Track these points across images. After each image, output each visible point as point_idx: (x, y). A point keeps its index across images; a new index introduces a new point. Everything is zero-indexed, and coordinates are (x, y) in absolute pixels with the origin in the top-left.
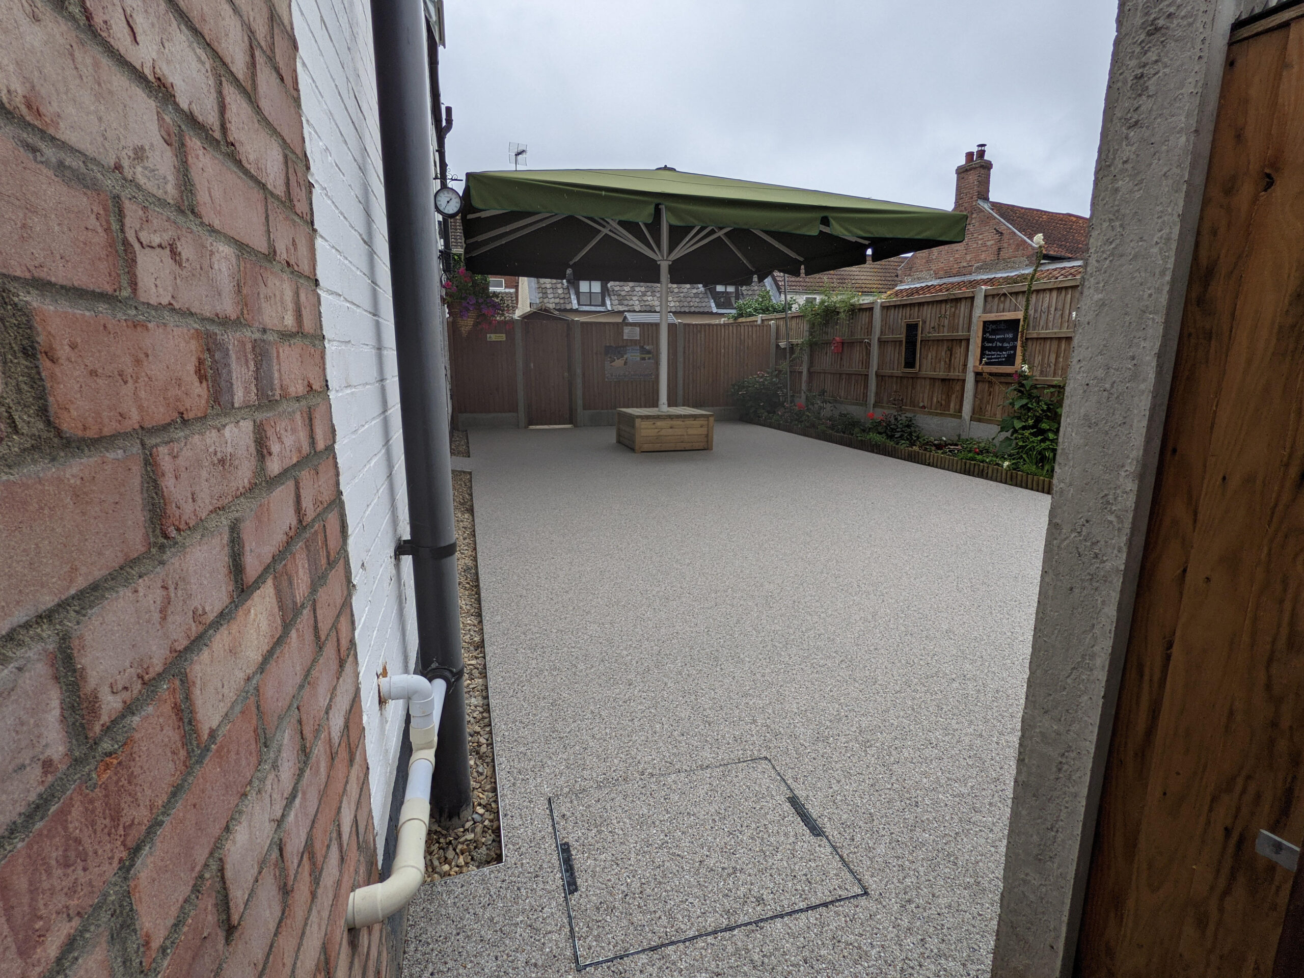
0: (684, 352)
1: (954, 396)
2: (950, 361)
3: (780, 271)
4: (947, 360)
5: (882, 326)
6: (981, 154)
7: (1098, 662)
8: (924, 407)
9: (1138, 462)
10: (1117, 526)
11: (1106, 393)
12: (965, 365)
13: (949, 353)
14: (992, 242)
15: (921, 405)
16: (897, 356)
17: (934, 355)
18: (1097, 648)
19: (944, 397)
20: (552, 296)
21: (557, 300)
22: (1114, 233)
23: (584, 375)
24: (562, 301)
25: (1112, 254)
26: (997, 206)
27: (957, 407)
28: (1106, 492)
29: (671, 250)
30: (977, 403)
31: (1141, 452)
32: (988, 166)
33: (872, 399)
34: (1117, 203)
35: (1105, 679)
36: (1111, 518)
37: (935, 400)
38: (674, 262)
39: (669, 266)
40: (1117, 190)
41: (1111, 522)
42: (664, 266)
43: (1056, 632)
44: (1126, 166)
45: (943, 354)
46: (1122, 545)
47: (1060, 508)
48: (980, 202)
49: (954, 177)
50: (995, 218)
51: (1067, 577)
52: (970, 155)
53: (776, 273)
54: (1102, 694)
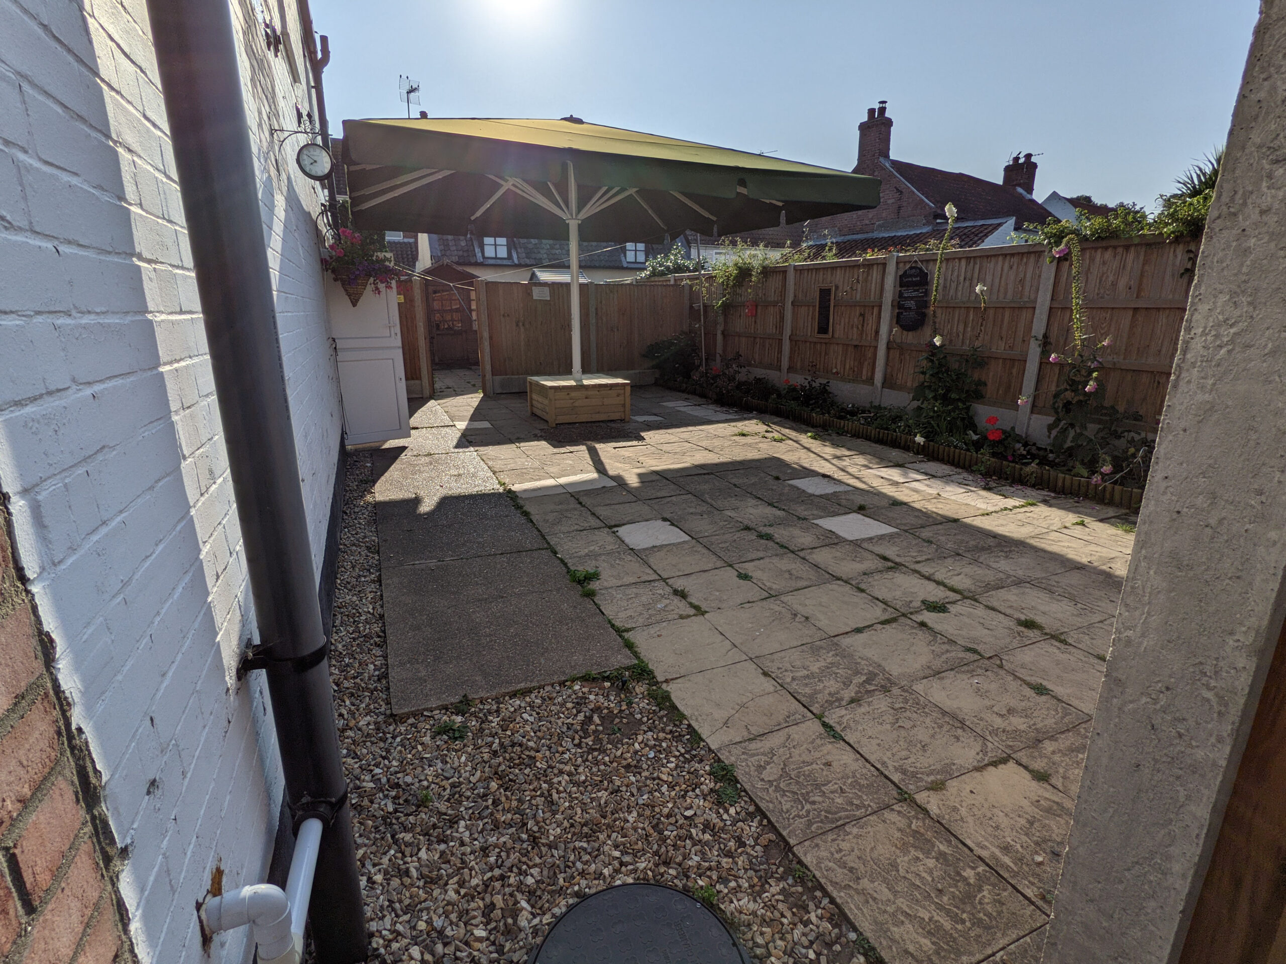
0: (597, 314)
1: (866, 363)
2: (863, 326)
3: (692, 230)
4: (860, 327)
5: (795, 290)
6: (882, 110)
7: (1177, 868)
8: (837, 373)
9: (1257, 632)
10: (1216, 708)
11: (1208, 531)
12: (877, 332)
13: (861, 318)
14: (893, 201)
15: (834, 371)
16: (808, 322)
17: (847, 320)
18: (1174, 850)
19: (856, 364)
20: (454, 248)
21: (461, 253)
22: (1237, 313)
23: (491, 338)
24: (465, 254)
25: (1232, 341)
26: (896, 164)
27: (869, 374)
28: (1201, 659)
29: (579, 210)
30: (889, 371)
31: (1265, 622)
32: (889, 123)
33: (785, 364)
34: (1244, 270)
35: (1186, 890)
36: (1209, 695)
37: (847, 366)
38: (583, 221)
39: (579, 225)
40: (1247, 251)
41: (1208, 700)
42: (573, 226)
43: (1111, 810)
44: (1265, 218)
45: (856, 320)
46: (1225, 734)
47: (1124, 660)
48: (881, 159)
49: (857, 133)
50: (896, 177)
51: (1132, 749)
52: (871, 112)
53: (688, 232)
54: (1181, 908)
